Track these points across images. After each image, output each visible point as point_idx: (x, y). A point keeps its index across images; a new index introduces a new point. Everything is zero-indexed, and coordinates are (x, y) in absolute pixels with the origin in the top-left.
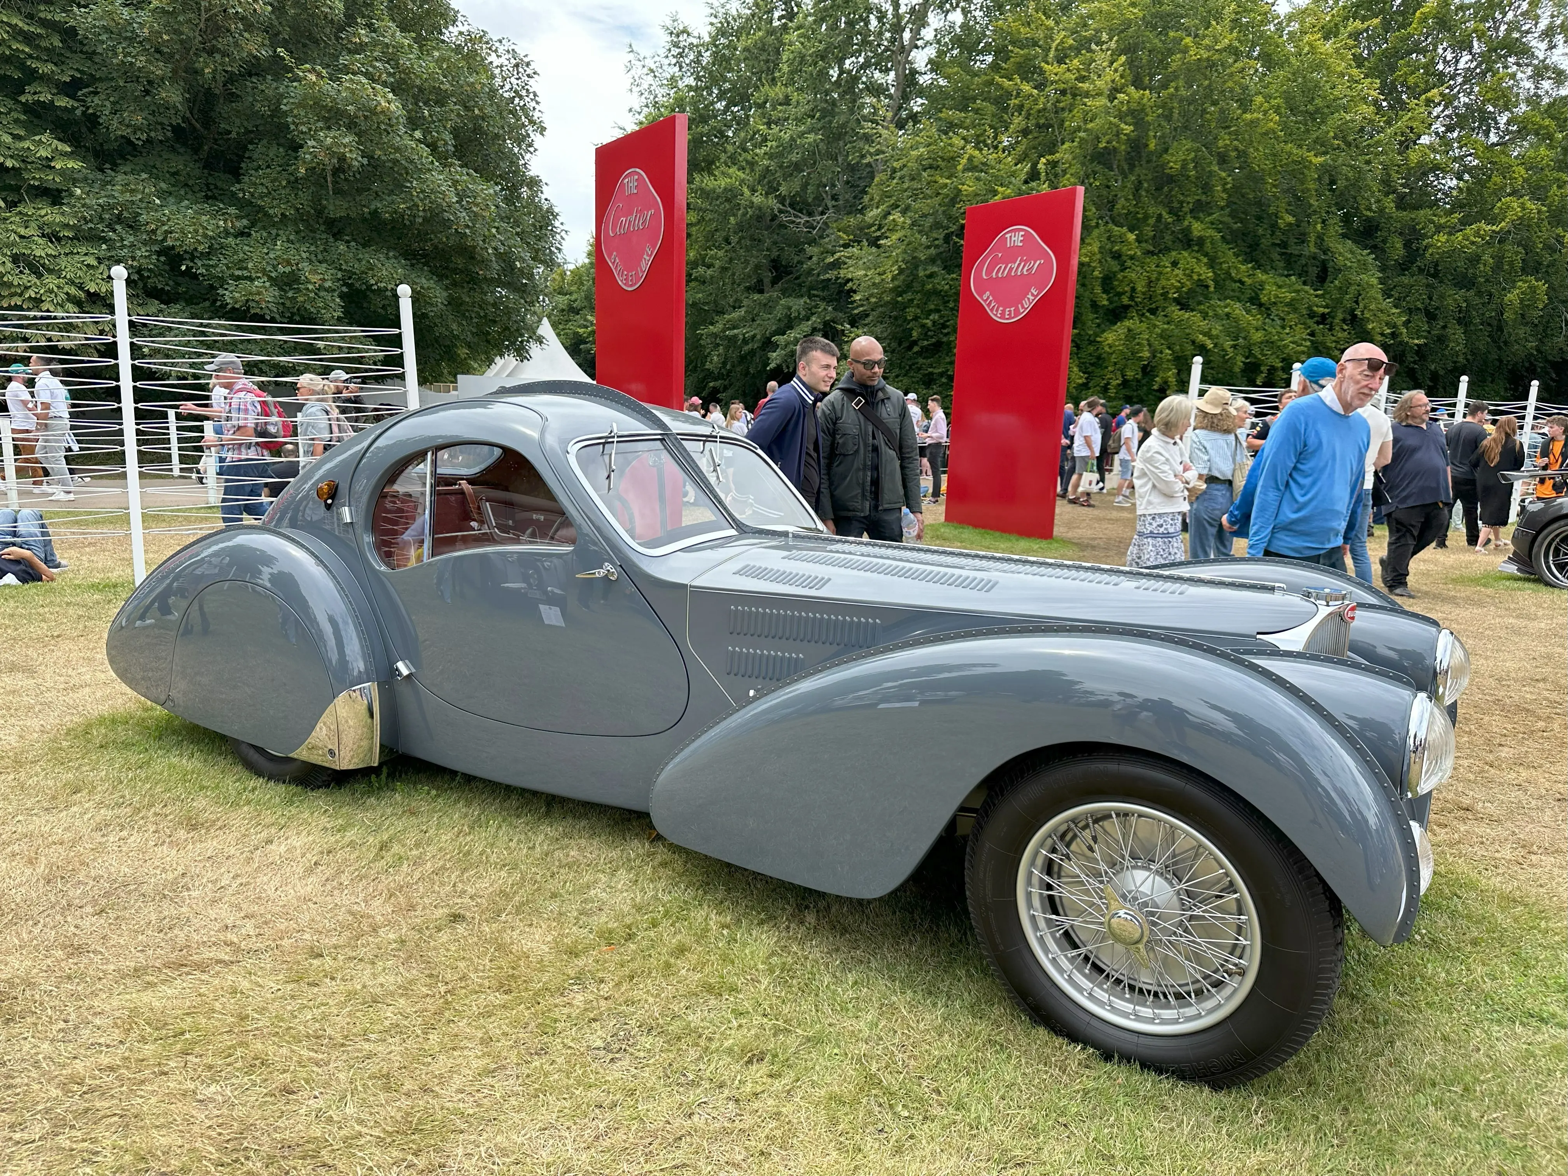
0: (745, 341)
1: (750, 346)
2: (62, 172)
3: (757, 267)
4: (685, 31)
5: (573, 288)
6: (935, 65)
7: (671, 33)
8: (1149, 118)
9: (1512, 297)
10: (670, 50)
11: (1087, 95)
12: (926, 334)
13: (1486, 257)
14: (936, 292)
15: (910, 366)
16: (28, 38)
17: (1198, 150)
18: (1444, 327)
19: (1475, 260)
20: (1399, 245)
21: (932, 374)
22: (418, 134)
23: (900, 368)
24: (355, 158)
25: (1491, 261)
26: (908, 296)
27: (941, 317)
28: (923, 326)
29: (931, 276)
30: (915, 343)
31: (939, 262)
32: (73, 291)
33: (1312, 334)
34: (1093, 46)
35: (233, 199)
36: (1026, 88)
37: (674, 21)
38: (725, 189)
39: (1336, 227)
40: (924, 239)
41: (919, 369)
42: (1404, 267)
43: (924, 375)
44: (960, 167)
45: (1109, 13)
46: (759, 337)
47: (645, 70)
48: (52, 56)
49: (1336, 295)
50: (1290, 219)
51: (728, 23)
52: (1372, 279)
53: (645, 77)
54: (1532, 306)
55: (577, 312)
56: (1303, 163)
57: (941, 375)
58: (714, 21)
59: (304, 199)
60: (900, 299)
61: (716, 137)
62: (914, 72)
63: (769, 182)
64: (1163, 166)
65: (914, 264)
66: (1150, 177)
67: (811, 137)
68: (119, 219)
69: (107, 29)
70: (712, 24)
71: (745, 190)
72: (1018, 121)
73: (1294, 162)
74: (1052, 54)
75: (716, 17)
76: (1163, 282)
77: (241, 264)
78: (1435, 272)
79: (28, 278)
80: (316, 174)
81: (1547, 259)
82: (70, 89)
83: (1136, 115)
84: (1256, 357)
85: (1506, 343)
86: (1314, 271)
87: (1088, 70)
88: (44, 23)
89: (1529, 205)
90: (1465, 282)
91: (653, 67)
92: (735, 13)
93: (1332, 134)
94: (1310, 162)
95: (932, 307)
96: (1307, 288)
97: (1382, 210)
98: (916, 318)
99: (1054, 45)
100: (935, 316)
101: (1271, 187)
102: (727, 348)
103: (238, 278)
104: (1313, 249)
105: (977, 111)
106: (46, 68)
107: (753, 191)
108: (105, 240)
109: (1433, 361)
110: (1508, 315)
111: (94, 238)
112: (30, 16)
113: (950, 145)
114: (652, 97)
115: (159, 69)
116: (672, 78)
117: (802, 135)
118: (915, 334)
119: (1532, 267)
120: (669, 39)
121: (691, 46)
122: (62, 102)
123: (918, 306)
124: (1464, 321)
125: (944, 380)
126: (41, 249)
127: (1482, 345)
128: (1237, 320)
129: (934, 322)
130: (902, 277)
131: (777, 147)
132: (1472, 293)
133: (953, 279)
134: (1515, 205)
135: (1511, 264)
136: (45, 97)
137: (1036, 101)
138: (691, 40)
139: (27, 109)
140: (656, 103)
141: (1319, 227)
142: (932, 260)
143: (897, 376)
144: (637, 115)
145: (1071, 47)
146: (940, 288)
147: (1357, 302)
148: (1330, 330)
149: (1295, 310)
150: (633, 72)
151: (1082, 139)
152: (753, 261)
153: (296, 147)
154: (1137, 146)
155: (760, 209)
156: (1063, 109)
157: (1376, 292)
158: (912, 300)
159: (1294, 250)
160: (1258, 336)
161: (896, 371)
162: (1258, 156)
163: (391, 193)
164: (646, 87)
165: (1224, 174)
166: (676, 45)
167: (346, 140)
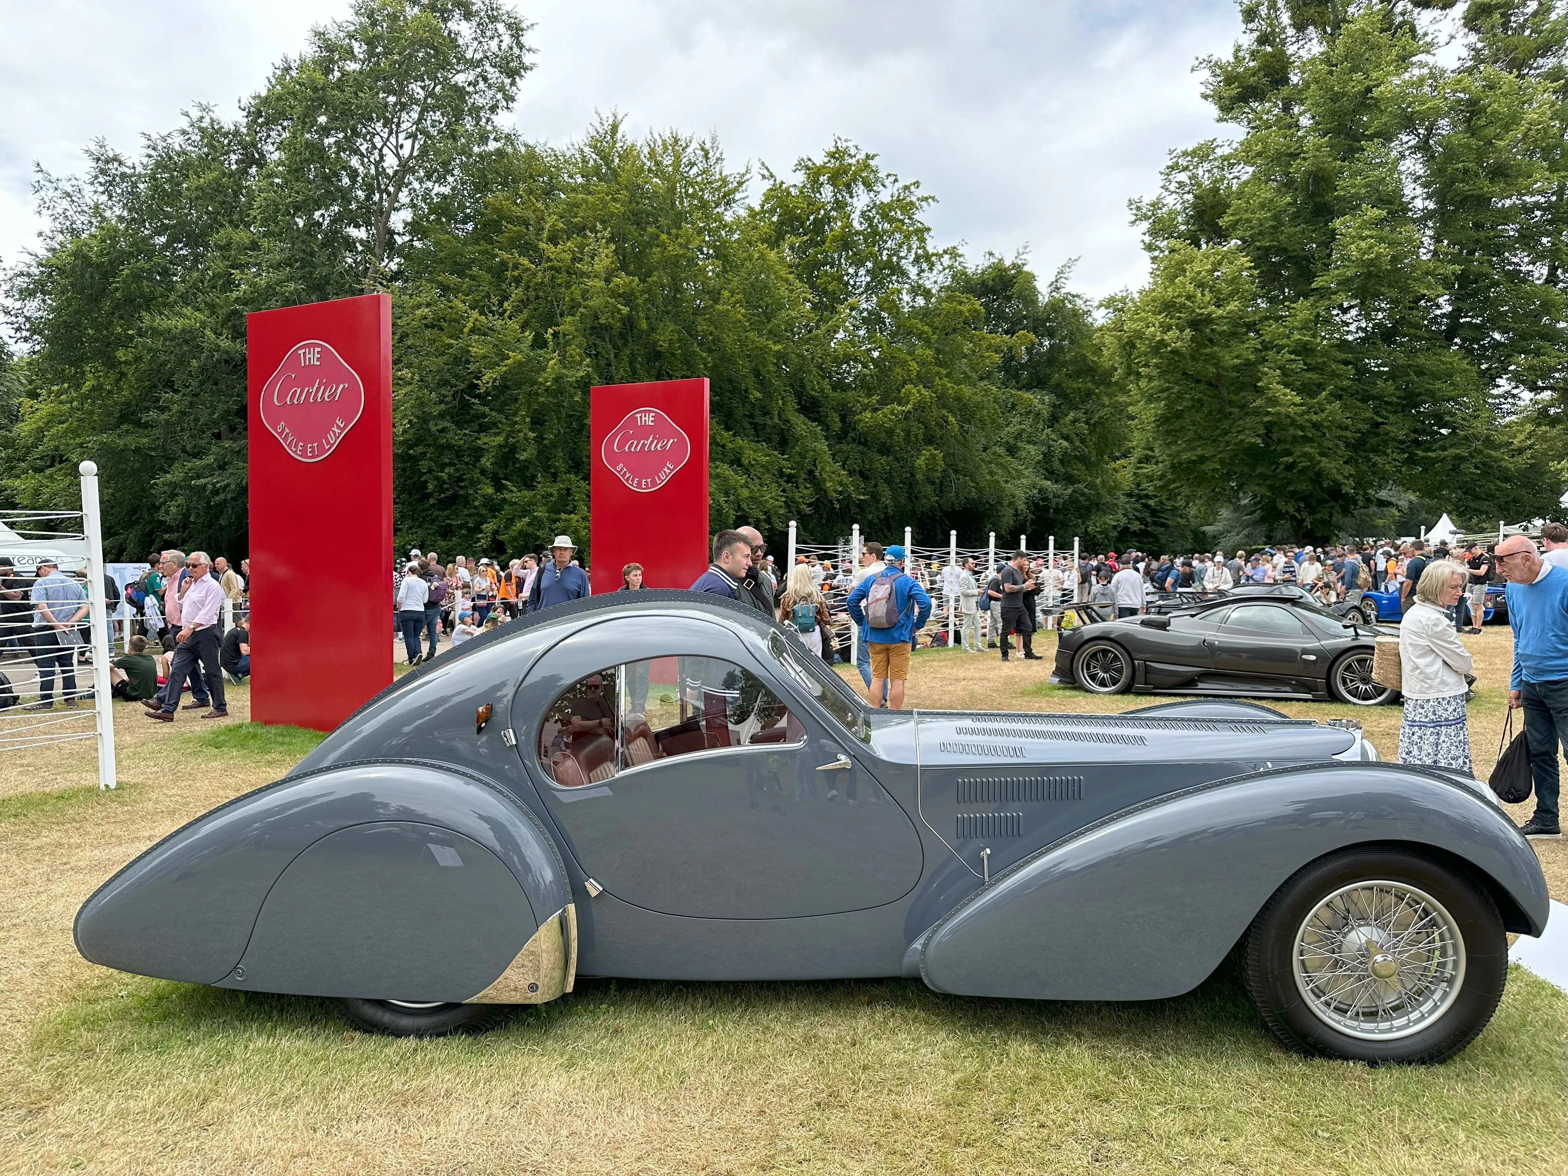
0: (216, 492)
1: (222, 496)
4: (115, 159)
6: (414, 228)
7: (98, 159)
8: (640, 301)
9: (920, 462)
10: (96, 177)
11: (583, 274)
12: (441, 486)
13: (898, 431)
14: (449, 447)
15: (424, 518)
17: (679, 332)
18: (875, 486)
19: (890, 432)
20: (837, 420)
21: (448, 525)
23: (413, 519)
25: (902, 434)
26: (420, 449)
27: (457, 470)
28: (437, 479)
29: (442, 431)
30: (429, 495)
31: (448, 418)
33: (784, 491)
34: (589, 233)
36: (525, 261)
37: (101, 147)
38: (183, 330)
39: (792, 404)
40: (433, 395)
41: (434, 521)
42: (841, 437)
43: (440, 527)
44: (466, 330)
45: (593, 204)
46: (233, 486)
47: (58, 193)
49: (798, 459)
50: (758, 395)
51: (170, 158)
52: (822, 445)
53: (59, 201)
54: (933, 470)
56: (764, 349)
57: (461, 527)
58: (153, 153)
60: (411, 452)
61: (159, 274)
62: (392, 233)
63: (234, 326)
64: (655, 344)
65: (424, 419)
66: (642, 352)
67: (292, 286)
70: (150, 156)
71: (208, 332)
72: (517, 293)
73: (757, 347)
74: (545, 235)
75: (154, 149)
78: (862, 441)
81: (939, 433)
83: (628, 298)
84: (744, 510)
85: (916, 497)
86: (776, 438)
87: (582, 253)
89: (923, 391)
90: (885, 450)
91: (70, 190)
92: (177, 148)
93: (783, 327)
94: (770, 349)
95: (447, 461)
96: (776, 453)
97: (822, 390)
98: (430, 471)
99: (547, 226)
100: (450, 470)
101: (743, 367)
102: (189, 499)
104: (776, 420)
105: (473, 278)
107: (218, 334)
109: (870, 512)
110: (919, 476)
113: (451, 308)
114: (68, 223)
116: (97, 206)
117: (280, 283)
118: (431, 487)
119: (930, 440)
120: (94, 164)
121: (123, 176)
123: (431, 459)
124: (889, 481)
125: (464, 532)
127: (903, 499)
128: (726, 479)
129: (449, 475)
130: (413, 431)
131: (252, 292)
132: (891, 458)
133: (465, 434)
134: (914, 391)
135: (916, 436)
137: (534, 275)
138: (123, 169)
140: (74, 229)
141: (780, 402)
142: (441, 416)
143: (411, 528)
144: (48, 241)
145: (562, 230)
146: (453, 442)
147: (814, 465)
148: (797, 487)
149: (768, 471)
150: (42, 193)
151: (582, 314)
152: (221, 407)
154: (629, 323)
155: (227, 353)
156: (560, 285)
157: (828, 458)
158: (425, 454)
159: (759, 420)
160: (745, 493)
161: (408, 523)
162: (728, 338)
164: (61, 211)
165: (705, 355)
166: (103, 172)
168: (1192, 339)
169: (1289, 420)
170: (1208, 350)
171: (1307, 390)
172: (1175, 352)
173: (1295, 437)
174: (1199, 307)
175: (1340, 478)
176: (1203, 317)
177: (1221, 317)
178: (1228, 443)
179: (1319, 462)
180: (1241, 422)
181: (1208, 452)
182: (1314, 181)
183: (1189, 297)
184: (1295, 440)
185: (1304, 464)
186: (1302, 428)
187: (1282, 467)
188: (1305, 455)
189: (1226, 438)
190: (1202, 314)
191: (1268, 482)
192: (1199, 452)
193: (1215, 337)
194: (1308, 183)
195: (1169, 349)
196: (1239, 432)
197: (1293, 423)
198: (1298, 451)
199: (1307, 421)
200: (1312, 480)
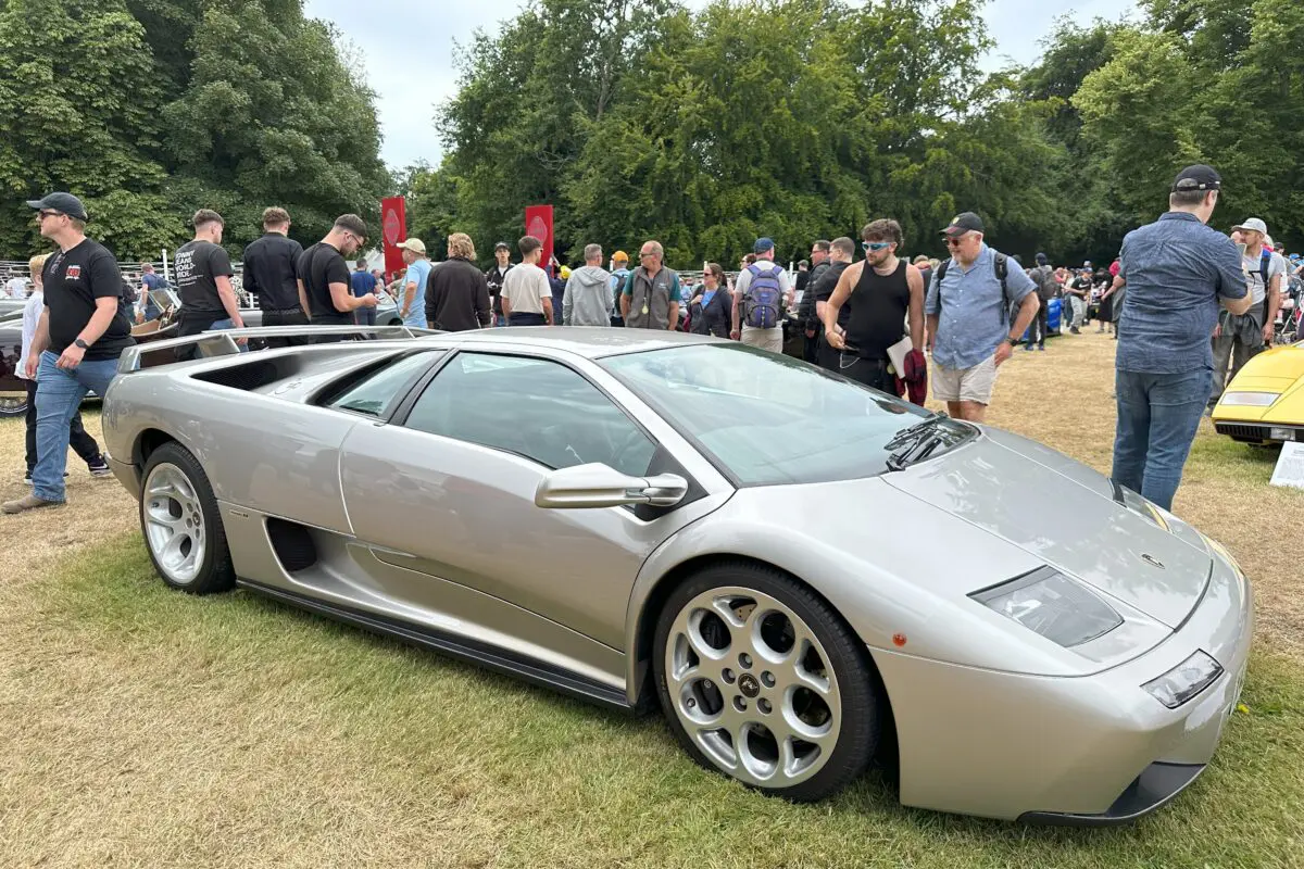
2: (160, 179)
3: (530, 188)
5: (432, 189)
16: (140, 117)
22: (320, 153)
24: (293, 168)
26: (602, 212)
29: (613, 200)
32: (170, 234)
35: (235, 187)
38: (507, 142)
48: (151, 123)
52: (854, 197)
55: (434, 206)
59: (267, 186)
60: (596, 214)
65: (601, 195)
68: (186, 199)
69: (178, 115)
71: (519, 142)
76: (736, 203)
77: (241, 218)
79: (152, 229)
80: (273, 174)
82: (158, 137)
88: (147, 109)
100: (617, 223)
103: (240, 225)
106: (148, 129)
107: (525, 142)
108: (180, 209)
111: (177, 209)
112: (140, 106)
115: (203, 132)
122: (155, 144)
126: (156, 216)
130: (596, 202)
136: (147, 143)
138: (490, 42)
139: (138, 148)
153: (264, 162)
155: (528, 154)
158: (604, 214)
163: (309, 181)
166: (480, 46)
167: (288, 161)
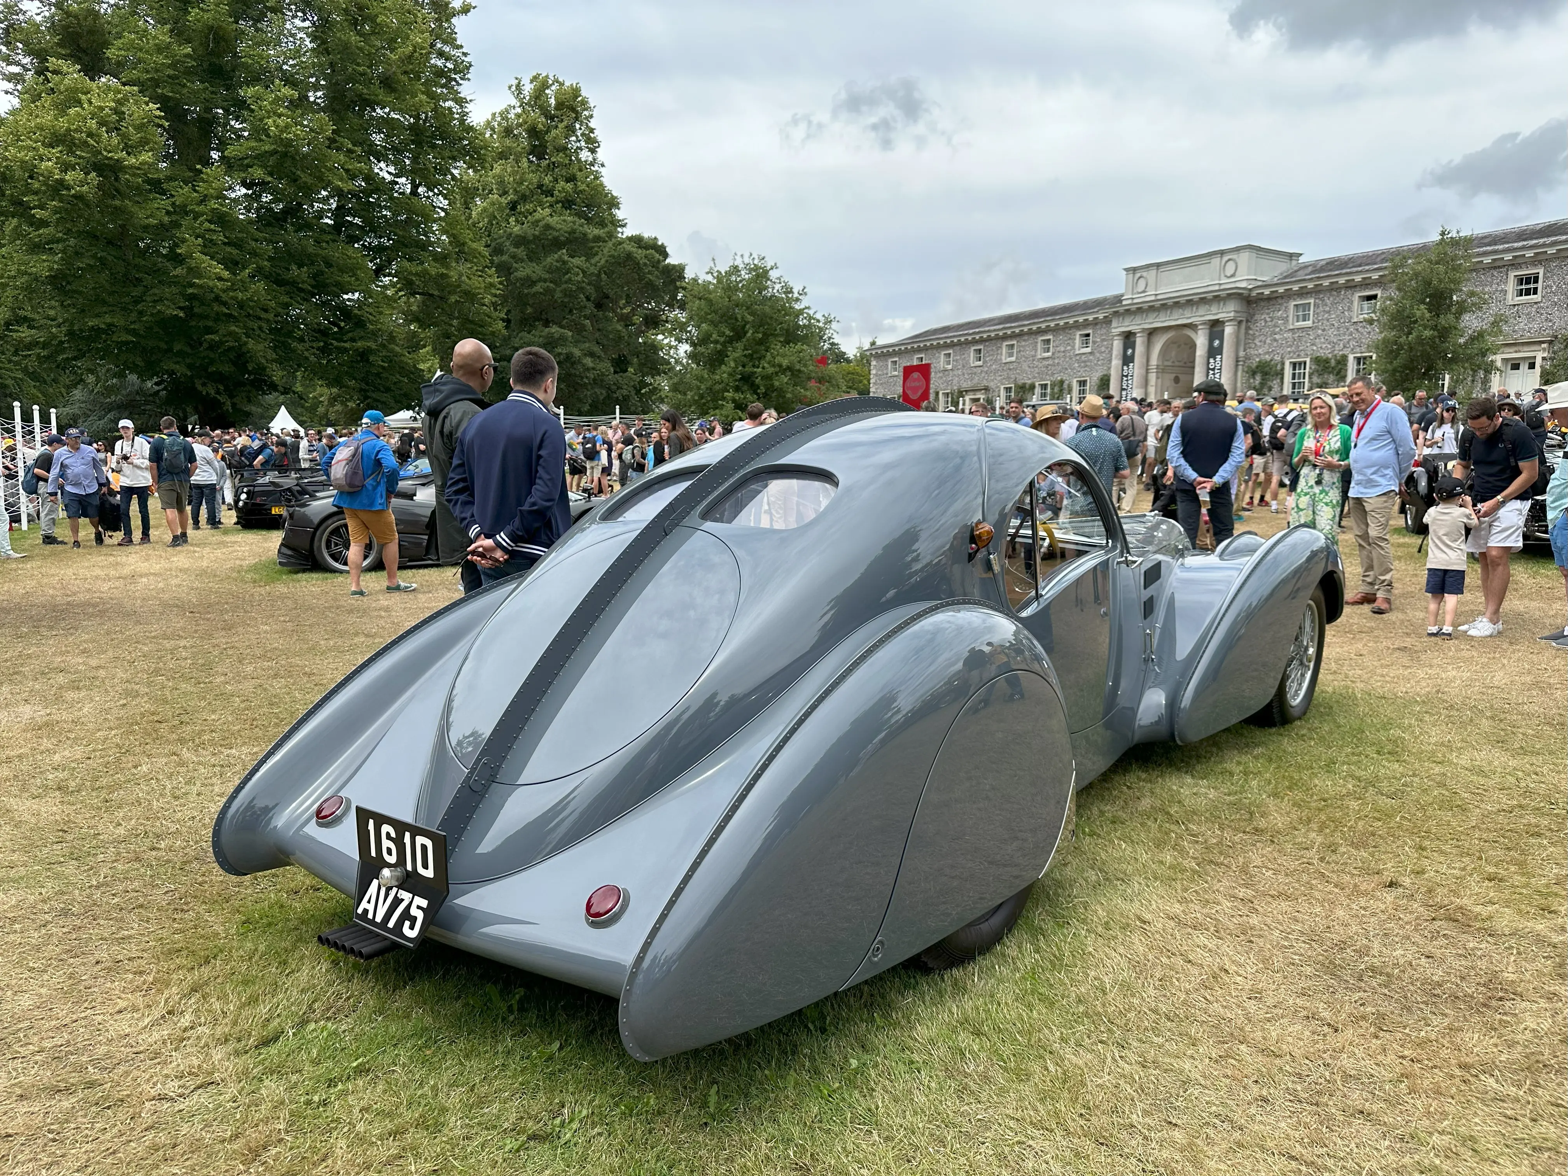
168: (100, 187)
169: (213, 295)
170: (117, 203)
171: (232, 264)
172: (79, 197)
173: (217, 314)
174: (105, 150)
175: (263, 361)
176: (112, 163)
177: (132, 167)
178: (141, 313)
179: (246, 343)
180: (156, 291)
181: (118, 320)
182: (214, 39)
183: (90, 135)
184: (218, 317)
185: (231, 344)
186: (225, 304)
187: (205, 345)
188: (231, 334)
189: (140, 307)
190: (111, 158)
191: (188, 361)
192: (108, 319)
193: (123, 189)
194: (207, 38)
195: (73, 192)
196: (155, 301)
197: (217, 299)
198: (222, 329)
199: (232, 298)
200: (234, 364)
